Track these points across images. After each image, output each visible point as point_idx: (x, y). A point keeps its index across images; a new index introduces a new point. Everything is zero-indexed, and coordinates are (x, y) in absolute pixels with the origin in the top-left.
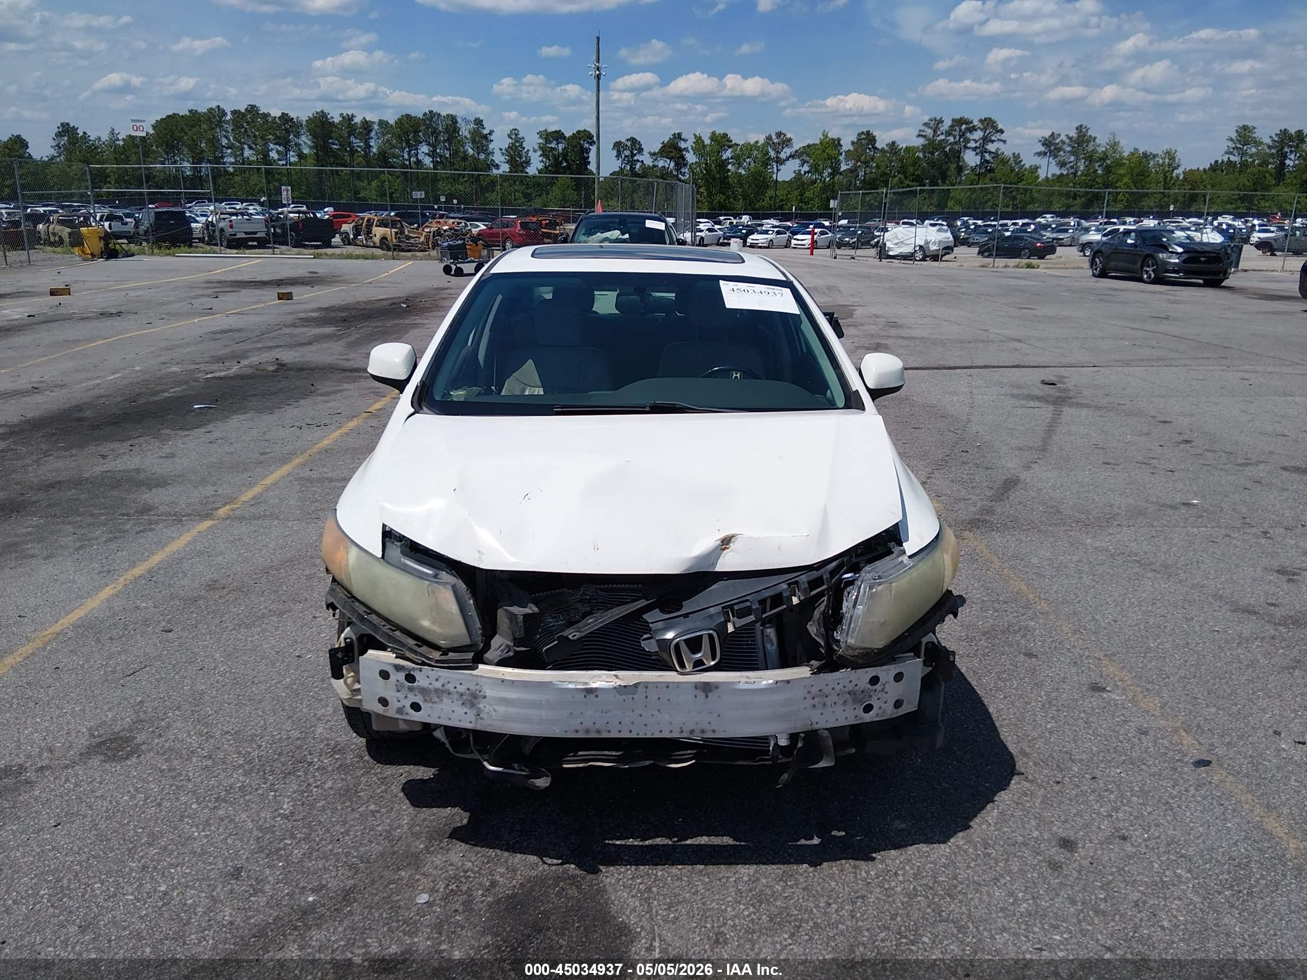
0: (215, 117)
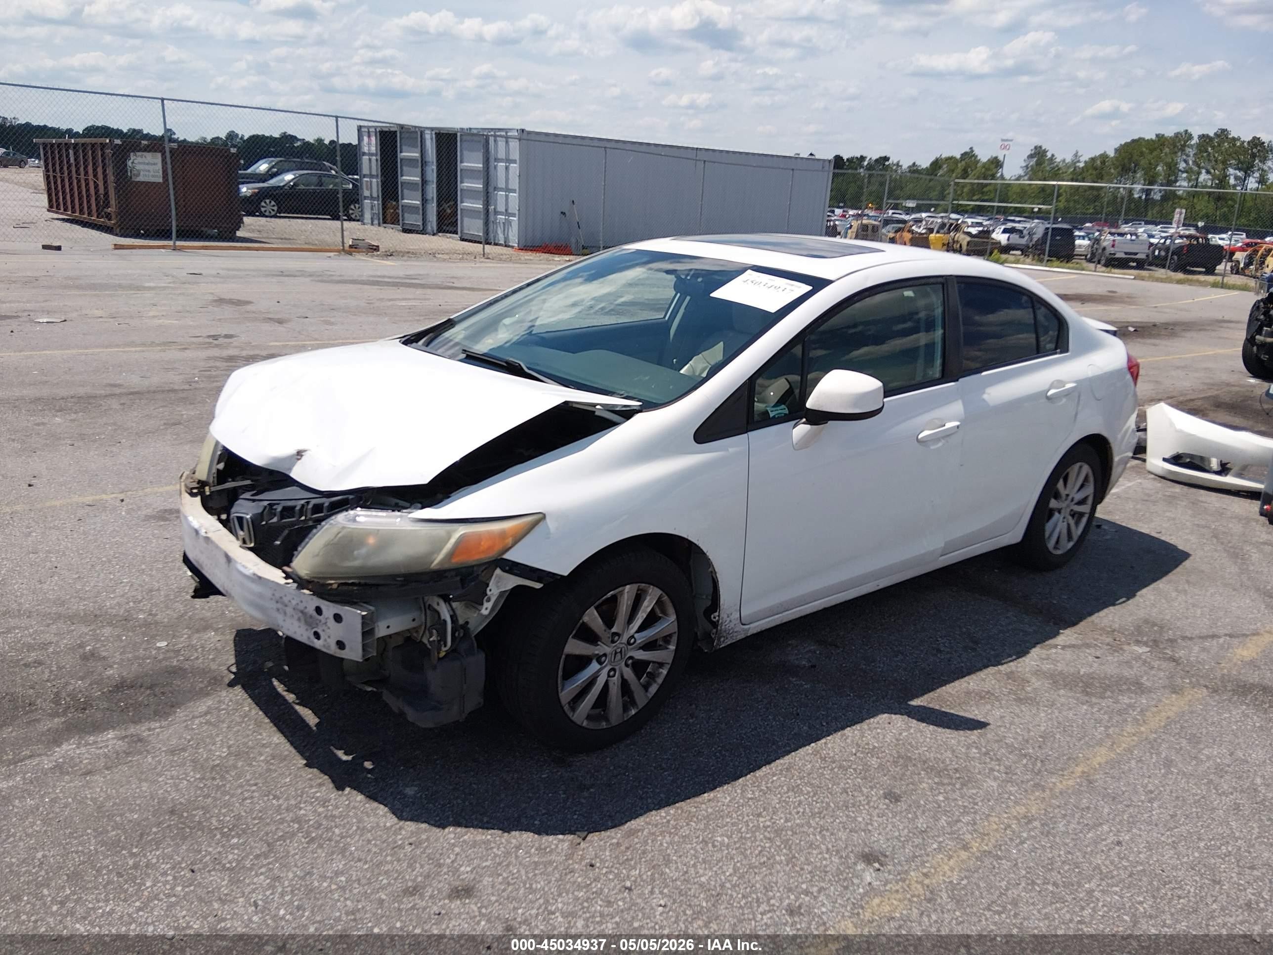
0: (1180, 141)
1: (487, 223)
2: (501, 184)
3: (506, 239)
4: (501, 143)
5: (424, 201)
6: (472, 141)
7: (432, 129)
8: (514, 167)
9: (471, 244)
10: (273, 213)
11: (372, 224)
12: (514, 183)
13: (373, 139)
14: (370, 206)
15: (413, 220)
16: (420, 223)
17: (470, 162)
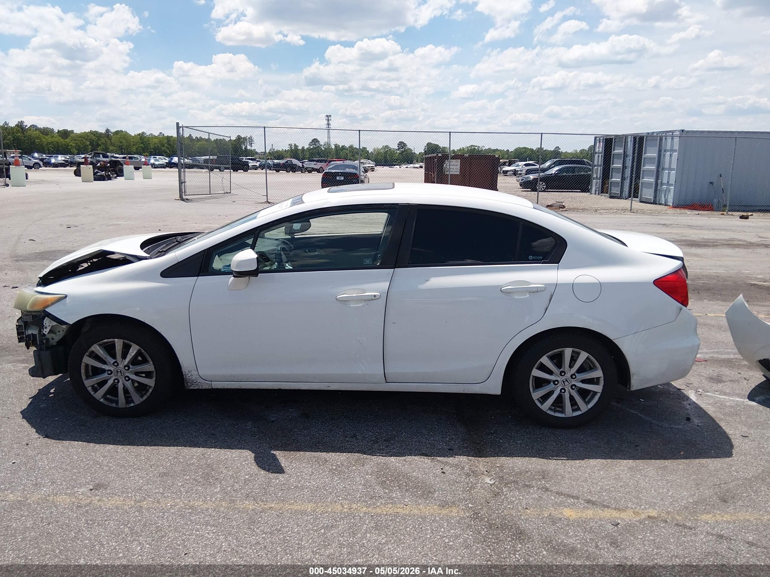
1: (656, 191)
2: (667, 166)
3: (666, 201)
4: (669, 140)
5: (623, 179)
6: (653, 140)
7: (631, 135)
8: (675, 154)
9: (645, 204)
10: (543, 189)
11: (595, 194)
12: (674, 165)
13: (601, 143)
14: (595, 184)
15: (616, 190)
16: (619, 192)
17: (650, 153)
